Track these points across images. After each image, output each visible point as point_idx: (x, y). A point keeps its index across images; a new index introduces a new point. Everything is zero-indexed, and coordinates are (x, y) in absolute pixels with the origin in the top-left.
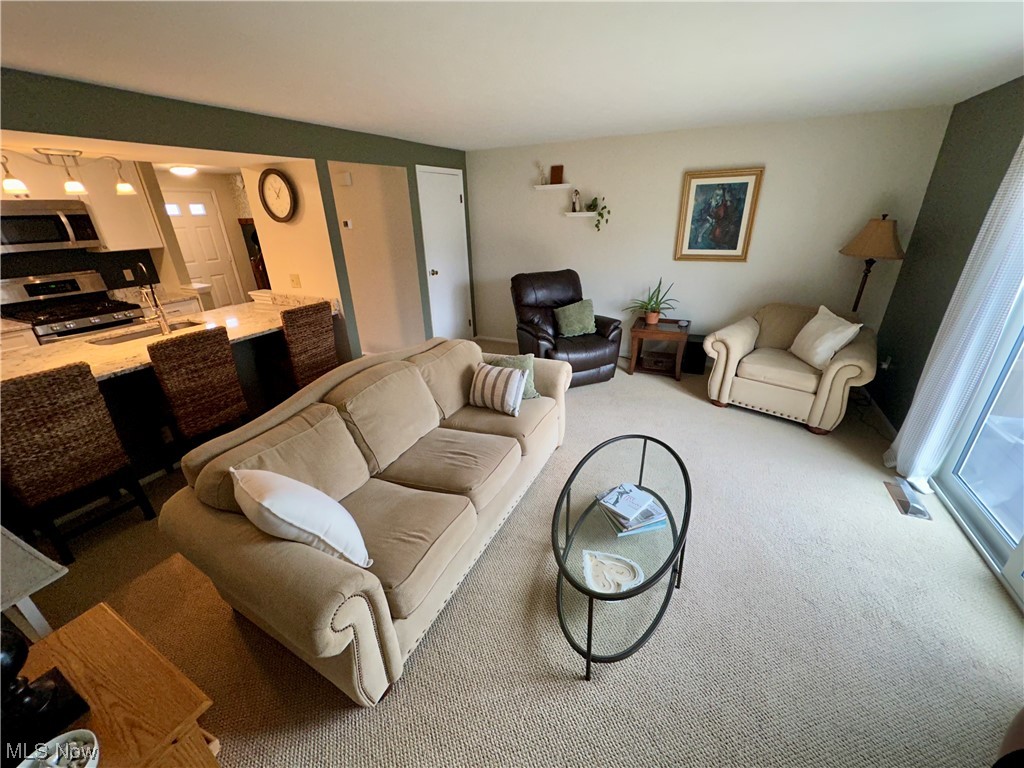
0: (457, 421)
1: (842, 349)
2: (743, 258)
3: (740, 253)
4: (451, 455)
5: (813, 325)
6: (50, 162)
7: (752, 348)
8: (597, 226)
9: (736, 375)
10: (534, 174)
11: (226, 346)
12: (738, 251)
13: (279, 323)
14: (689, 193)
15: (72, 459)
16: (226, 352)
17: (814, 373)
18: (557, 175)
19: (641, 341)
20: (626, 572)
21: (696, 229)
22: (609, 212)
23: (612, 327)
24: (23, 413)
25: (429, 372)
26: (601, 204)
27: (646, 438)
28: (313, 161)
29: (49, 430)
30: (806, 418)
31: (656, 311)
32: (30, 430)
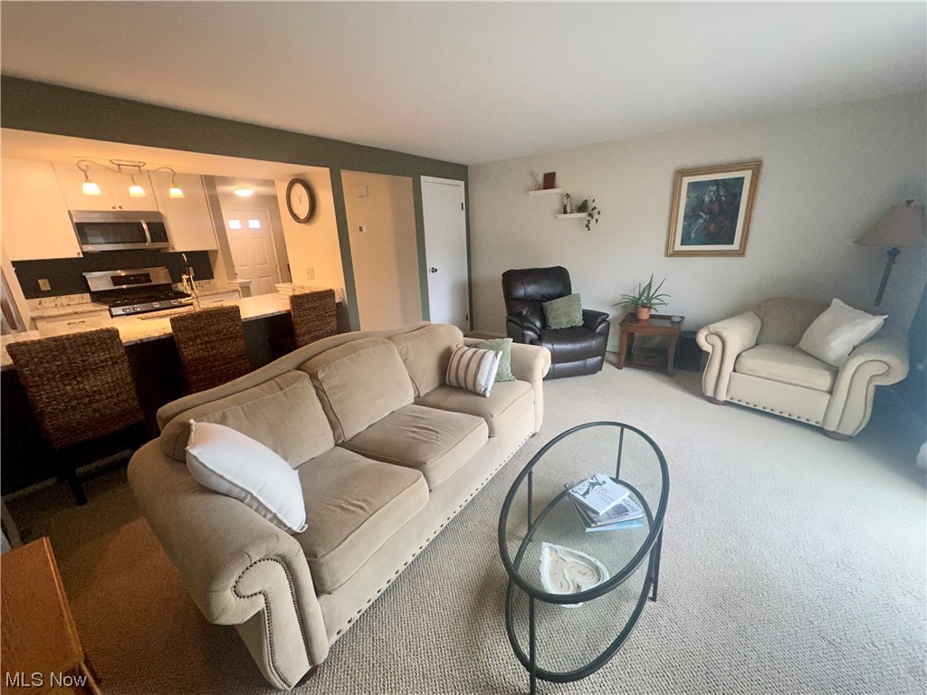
0: (431, 399)
1: (862, 343)
2: (741, 253)
3: (738, 248)
4: (414, 429)
5: (825, 318)
6: (120, 169)
7: (754, 343)
8: (587, 226)
9: (734, 370)
10: (529, 181)
11: (238, 323)
12: (736, 246)
13: (288, 307)
14: (680, 189)
15: (95, 411)
16: (238, 328)
17: (829, 370)
18: (549, 181)
19: (631, 336)
20: (589, 572)
21: (689, 225)
22: (599, 213)
23: (599, 320)
24: (58, 366)
25: (407, 351)
26: (591, 205)
27: (623, 426)
28: (328, 169)
29: (78, 383)
30: (820, 420)
31: (648, 306)
32: (62, 382)
